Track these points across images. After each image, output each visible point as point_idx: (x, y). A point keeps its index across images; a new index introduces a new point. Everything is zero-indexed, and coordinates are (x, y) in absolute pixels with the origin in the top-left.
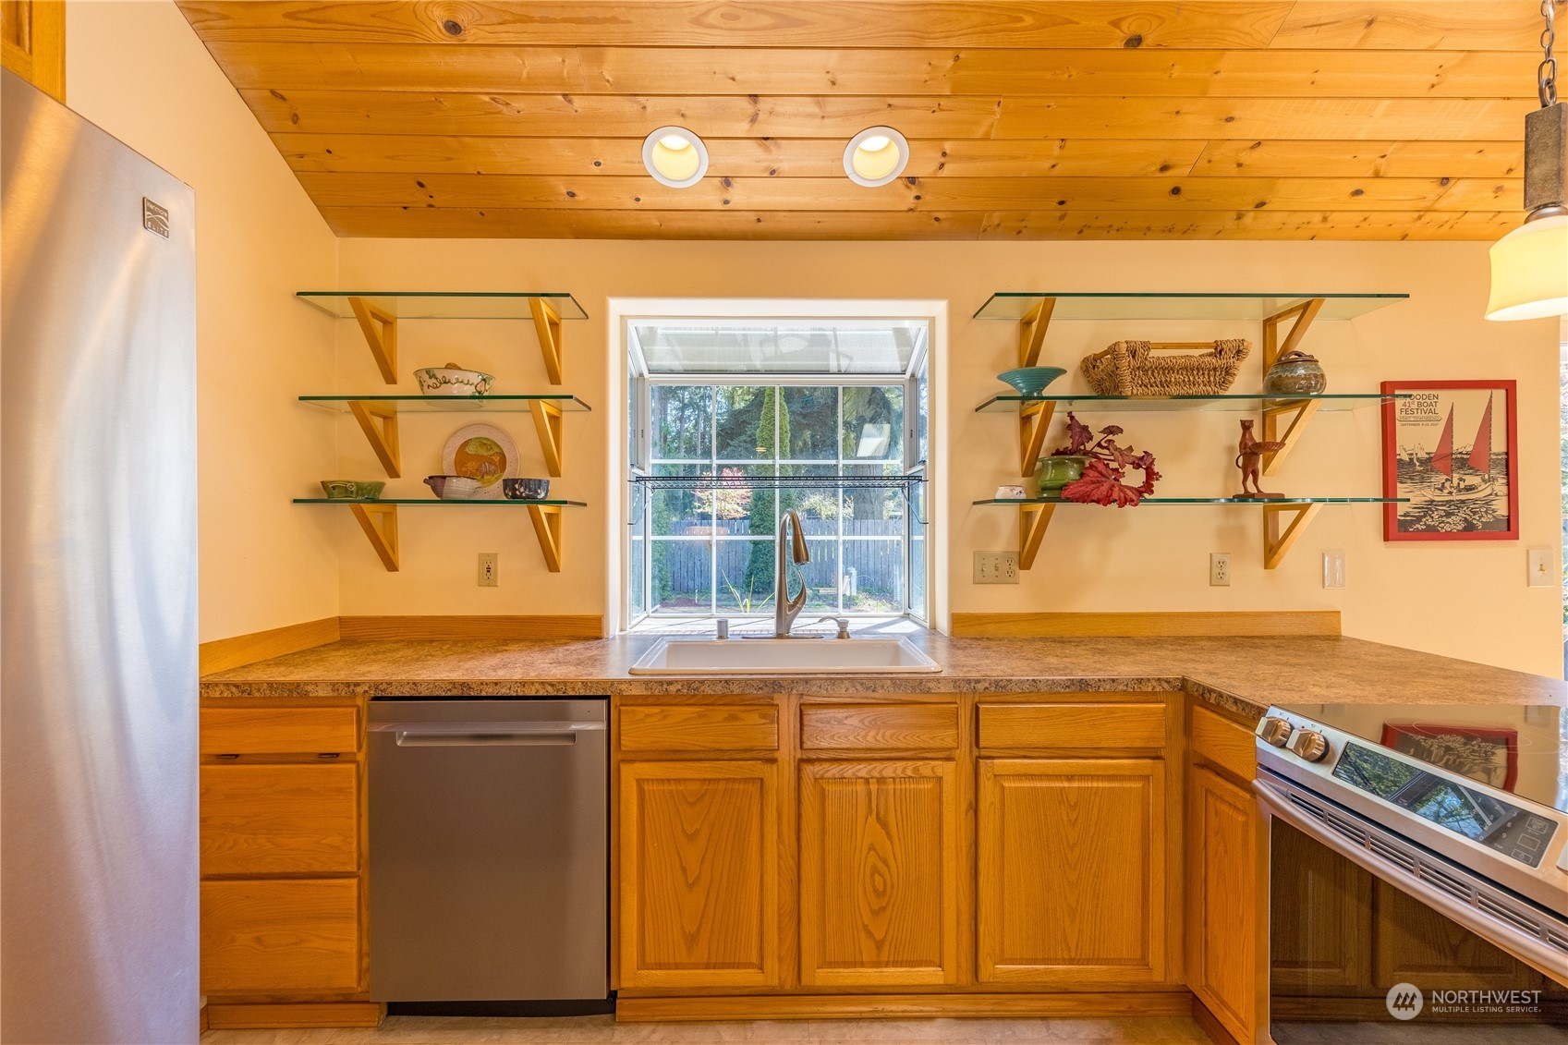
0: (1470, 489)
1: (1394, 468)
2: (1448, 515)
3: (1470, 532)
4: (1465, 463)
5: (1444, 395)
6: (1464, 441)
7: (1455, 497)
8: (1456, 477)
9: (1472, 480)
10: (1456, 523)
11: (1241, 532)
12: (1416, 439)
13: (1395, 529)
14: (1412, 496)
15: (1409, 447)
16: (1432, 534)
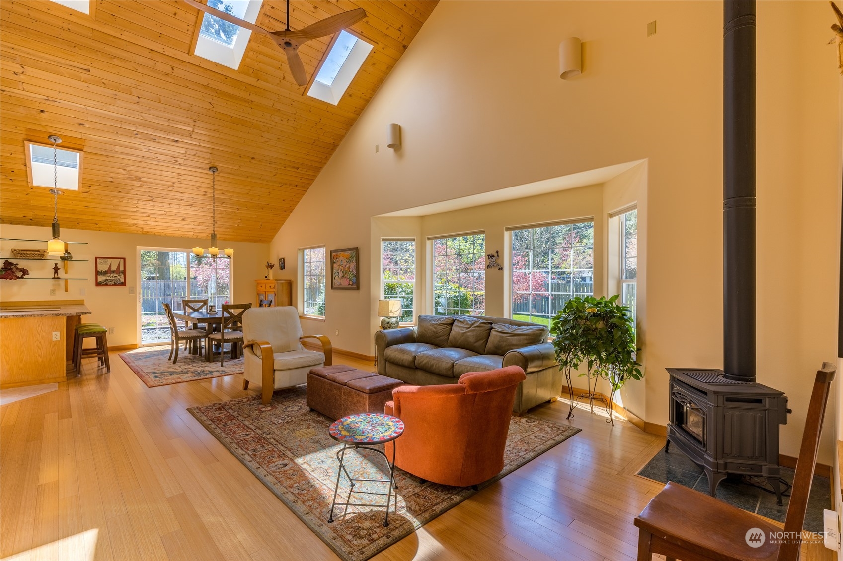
0: (115, 277)
1: (98, 273)
2: (110, 281)
3: (115, 285)
4: (113, 272)
5: (109, 260)
6: (114, 268)
7: (112, 278)
8: (112, 275)
9: (115, 275)
10: (112, 283)
11: (59, 285)
12: (103, 268)
13: (98, 284)
14: (101, 278)
15: (101, 269)
16: (106, 285)
